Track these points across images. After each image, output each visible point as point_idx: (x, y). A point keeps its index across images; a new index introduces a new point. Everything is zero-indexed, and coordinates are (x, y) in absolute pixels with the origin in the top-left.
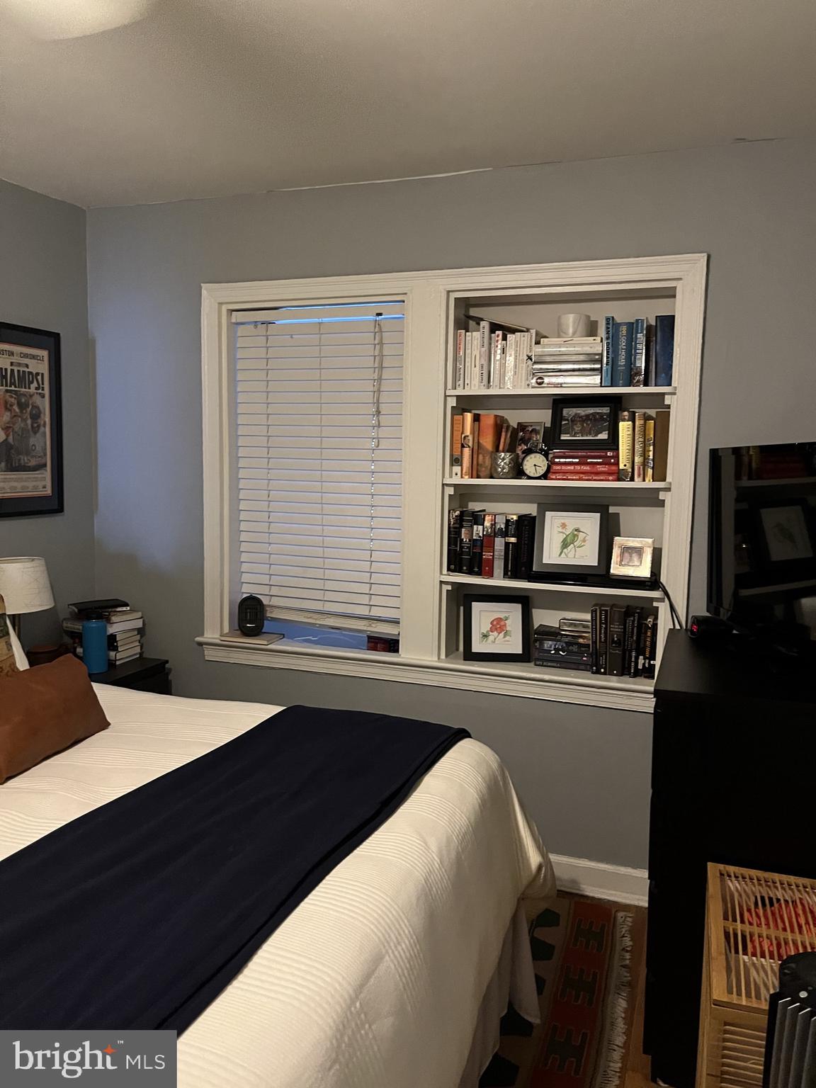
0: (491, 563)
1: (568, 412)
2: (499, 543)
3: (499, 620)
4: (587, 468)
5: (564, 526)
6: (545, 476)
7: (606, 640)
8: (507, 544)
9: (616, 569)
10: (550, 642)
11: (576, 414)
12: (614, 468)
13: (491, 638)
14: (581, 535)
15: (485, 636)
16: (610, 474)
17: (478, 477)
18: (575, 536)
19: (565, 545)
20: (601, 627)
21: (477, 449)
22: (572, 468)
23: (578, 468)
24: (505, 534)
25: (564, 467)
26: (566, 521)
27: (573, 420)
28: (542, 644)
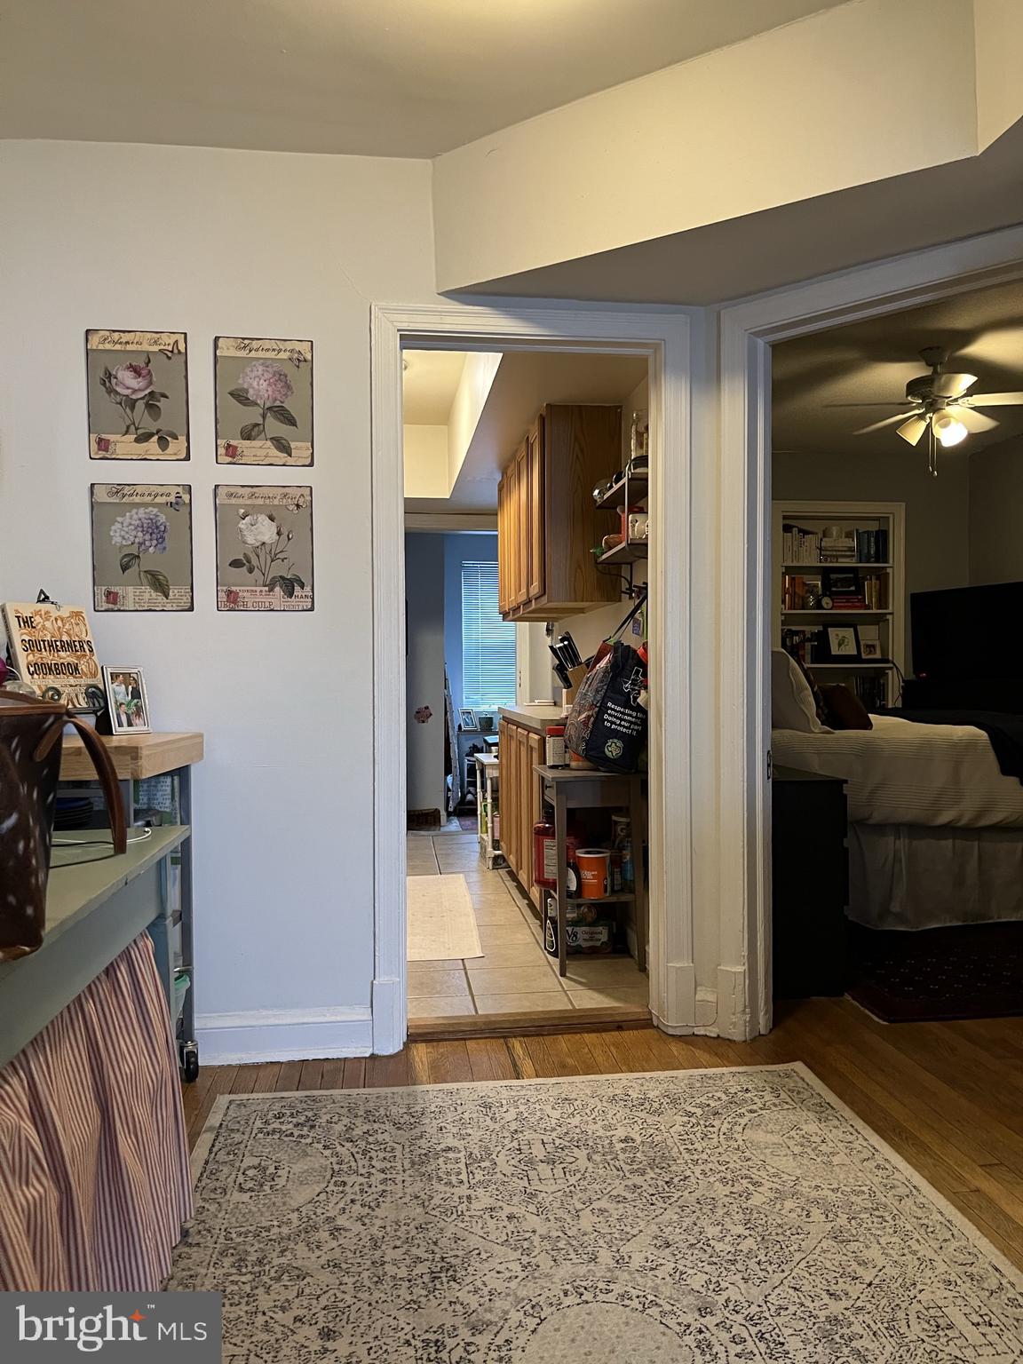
0: (803, 656)
1: (833, 576)
2: (808, 645)
4: (850, 604)
5: (837, 635)
6: (831, 609)
8: (812, 646)
9: (864, 656)
11: (838, 578)
12: (863, 604)
14: (846, 640)
16: (862, 607)
17: (794, 609)
18: (843, 640)
19: (840, 645)
20: (860, 686)
21: (793, 596)
22: (843, 604)
23: (846, 604)
24: (809, 640)
25: (839, 604)
26: (838, 633)
27: (837, 580)
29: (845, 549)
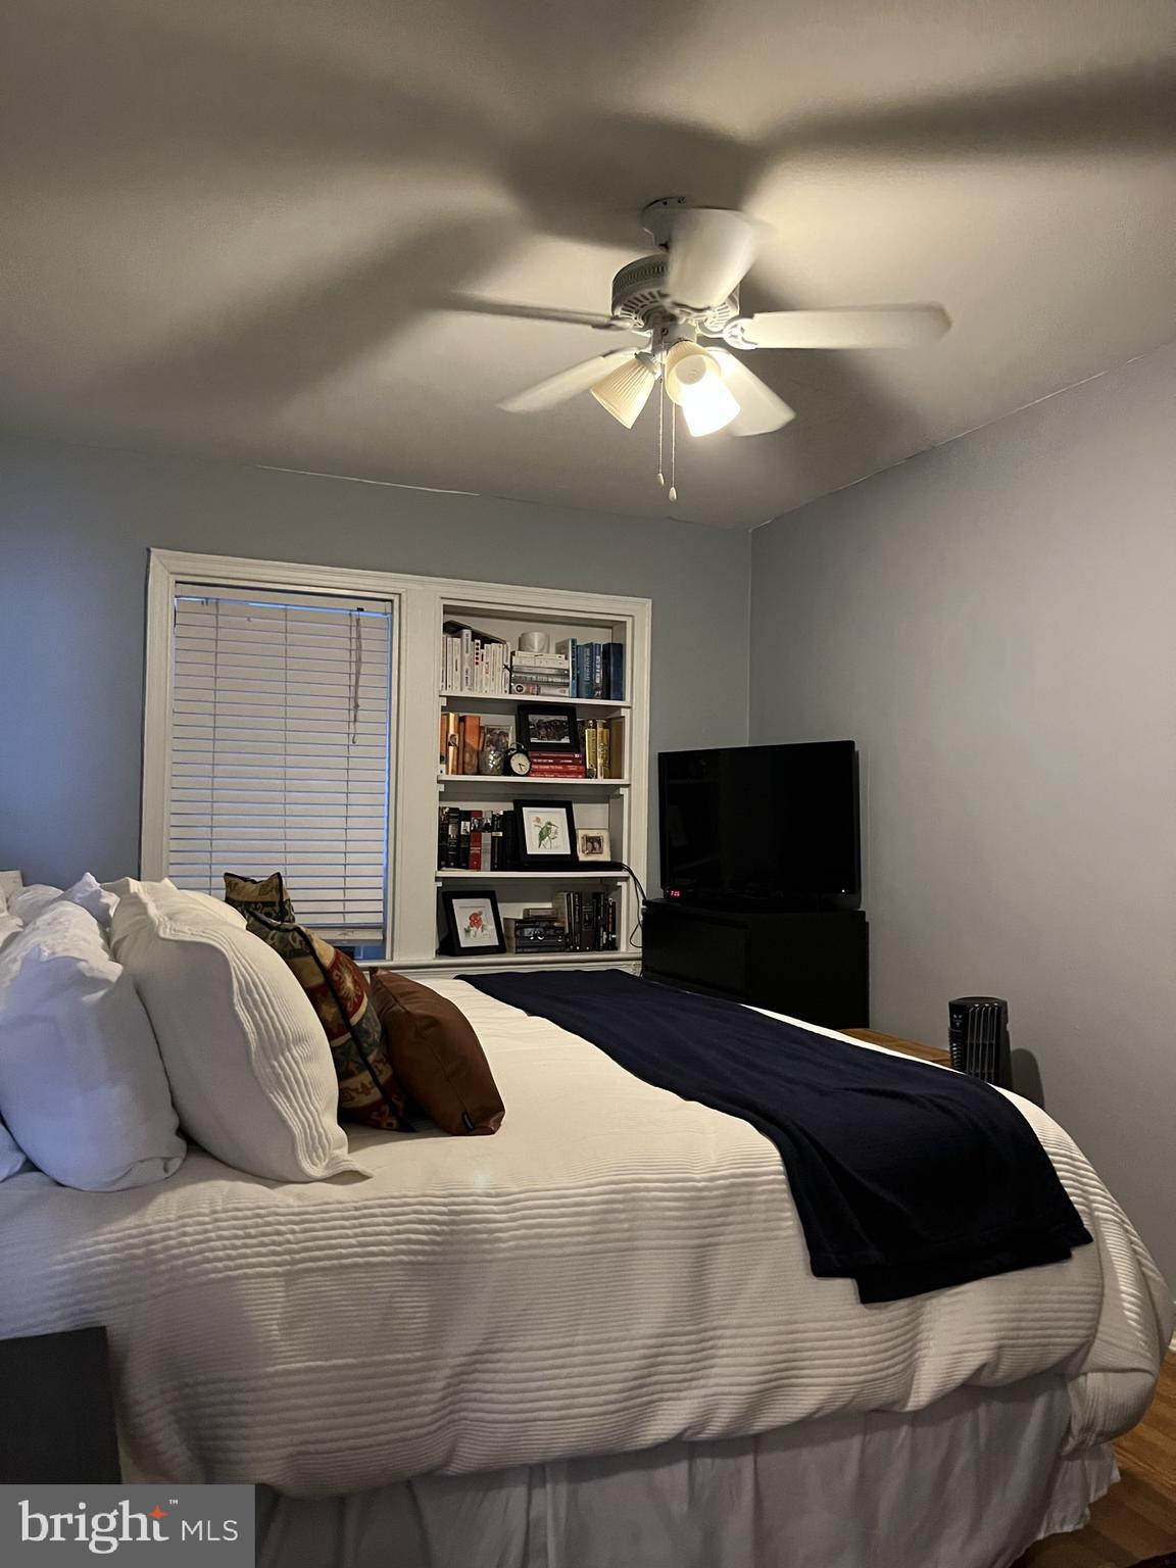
0: (478, 857)
1: (533, 718)
2: (487, 838)
3: (475, 915)
4: (560, 767)
5: (538, 820)
6: (527, 775)
7: (580, 922)
8: (493, 838)
10: (530, 929)
11: (540, 721)
12: (581, 767)
13: (472, 933)
14: (553, 829)
15: (467, 931)
16: (580, 773)
17: (464, 773)
18: (548, 829)
19: (542, 837)
20: (574, 909)
21: (462, 749)
22: (547, 767)
23: (553, 767)
24: (488, 828)
25: (541, 767)
26: (540, 816)
27: (539, 725)
28: (522, 932)
29: (553, 672)
